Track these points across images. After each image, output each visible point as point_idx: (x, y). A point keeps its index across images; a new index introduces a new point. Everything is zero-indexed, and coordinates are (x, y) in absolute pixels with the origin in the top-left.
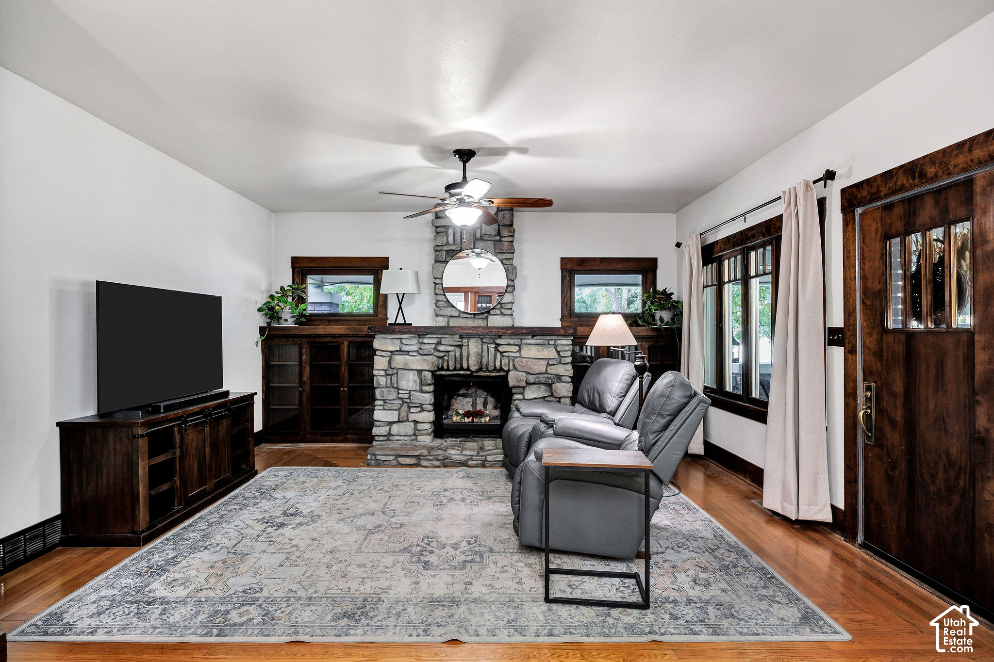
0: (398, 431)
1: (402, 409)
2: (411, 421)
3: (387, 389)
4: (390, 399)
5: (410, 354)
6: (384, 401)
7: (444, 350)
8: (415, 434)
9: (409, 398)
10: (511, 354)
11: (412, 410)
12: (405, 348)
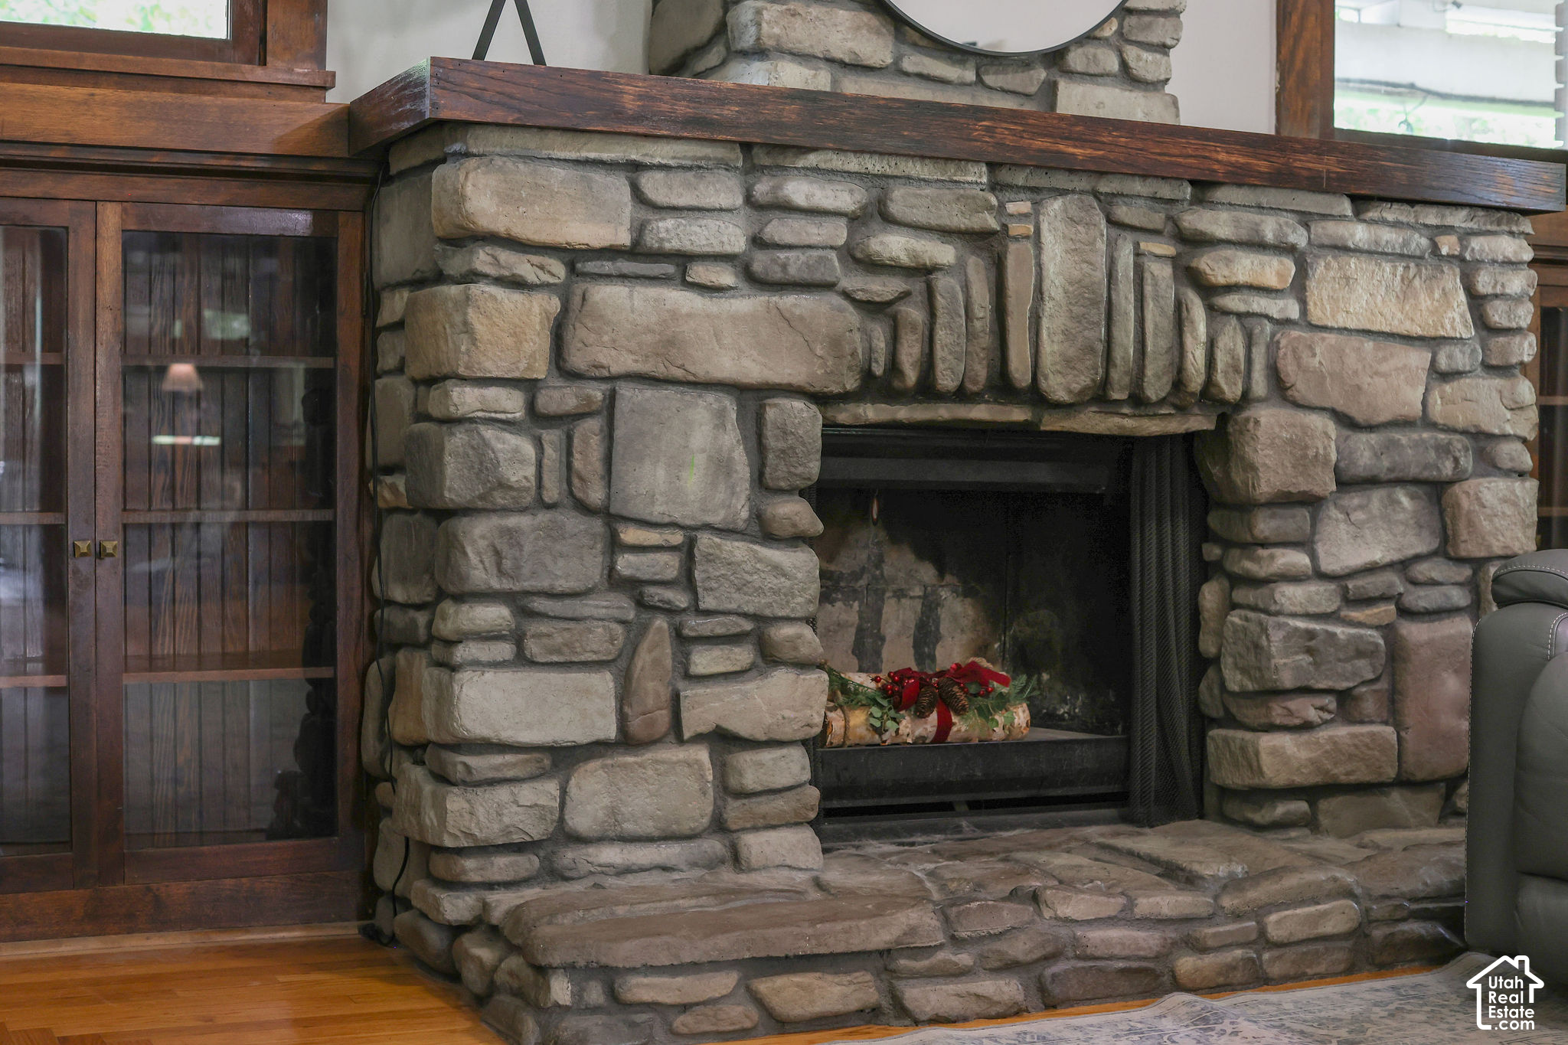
0: (613, 812)
1: (644, 658)
2: (699, 738)
3: (543, 517)
4: (562, 585)
5: (700, 273)
6: (518, 602)
7: (904, 259)
8: (719, 826)
9: (687, 580)
10: (1259, 304)
11: (704, 661)
12: (669, 232)
